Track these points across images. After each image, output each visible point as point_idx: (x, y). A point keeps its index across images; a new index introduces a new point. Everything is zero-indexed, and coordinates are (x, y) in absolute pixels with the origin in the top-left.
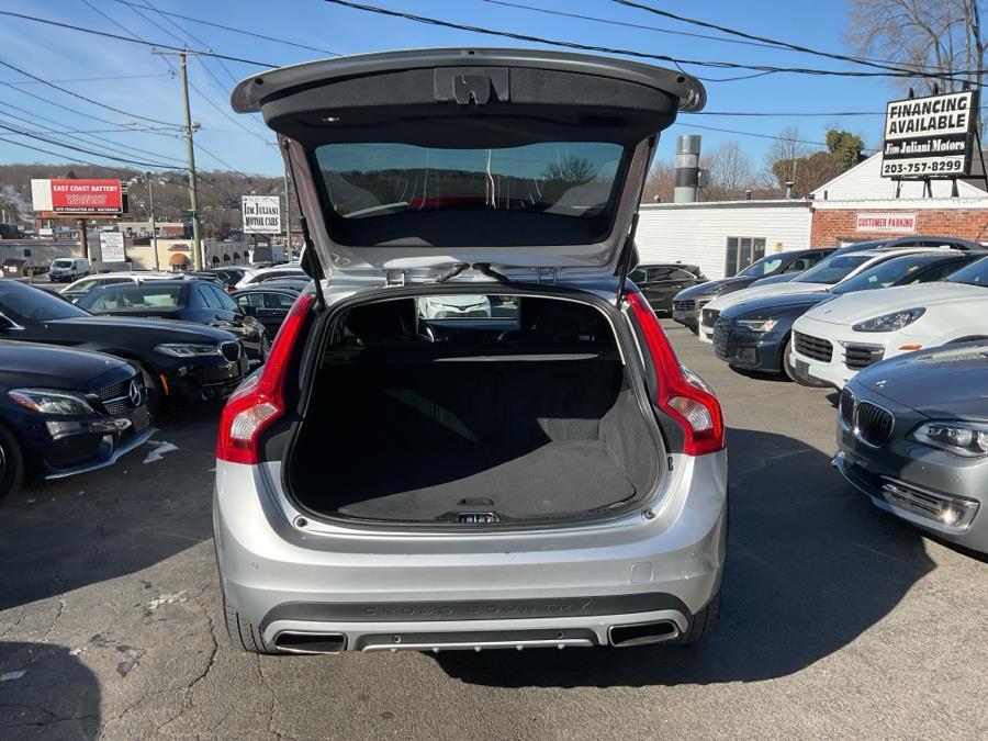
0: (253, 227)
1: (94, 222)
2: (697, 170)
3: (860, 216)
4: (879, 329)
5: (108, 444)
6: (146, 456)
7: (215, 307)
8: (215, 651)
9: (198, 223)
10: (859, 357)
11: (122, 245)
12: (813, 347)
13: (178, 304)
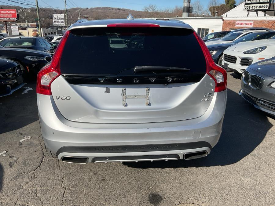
0: (56, 24)
1: (9, 23)
2: (189, 7)
3: (237, 22)
4: (252, 53)
5: (9, 88)
6: (23, 92)
7: (44, 46)
8: (43, 157)
9: (40, 23)
10: (245, 62)
11: (18, 30)
12: (230, 59)
13: (32, 44)
